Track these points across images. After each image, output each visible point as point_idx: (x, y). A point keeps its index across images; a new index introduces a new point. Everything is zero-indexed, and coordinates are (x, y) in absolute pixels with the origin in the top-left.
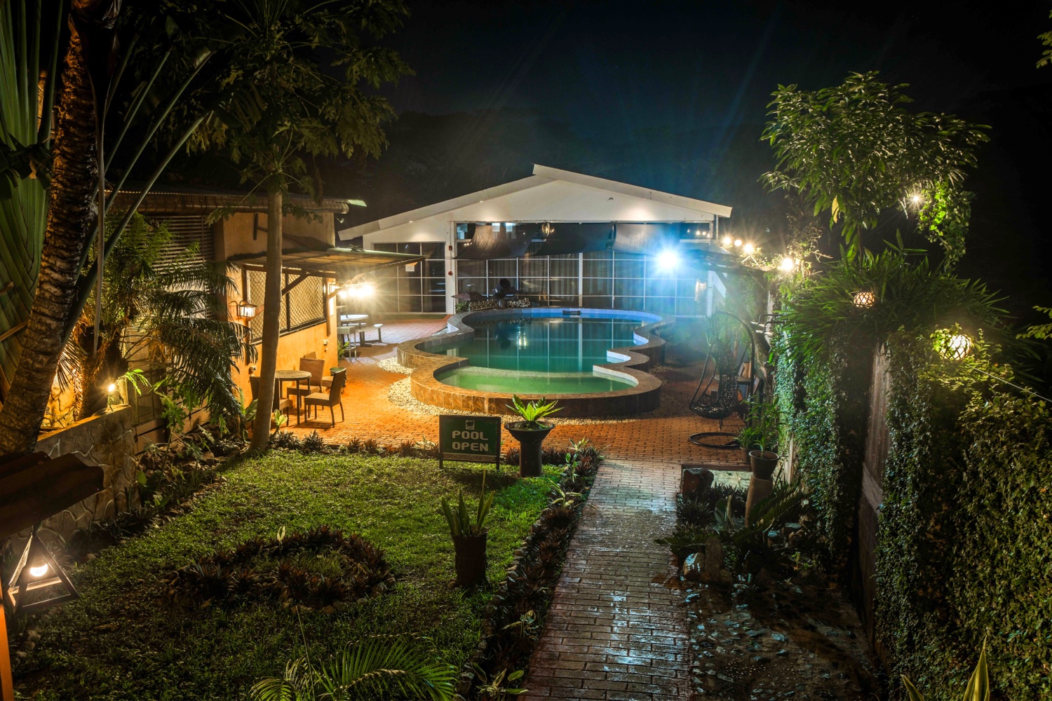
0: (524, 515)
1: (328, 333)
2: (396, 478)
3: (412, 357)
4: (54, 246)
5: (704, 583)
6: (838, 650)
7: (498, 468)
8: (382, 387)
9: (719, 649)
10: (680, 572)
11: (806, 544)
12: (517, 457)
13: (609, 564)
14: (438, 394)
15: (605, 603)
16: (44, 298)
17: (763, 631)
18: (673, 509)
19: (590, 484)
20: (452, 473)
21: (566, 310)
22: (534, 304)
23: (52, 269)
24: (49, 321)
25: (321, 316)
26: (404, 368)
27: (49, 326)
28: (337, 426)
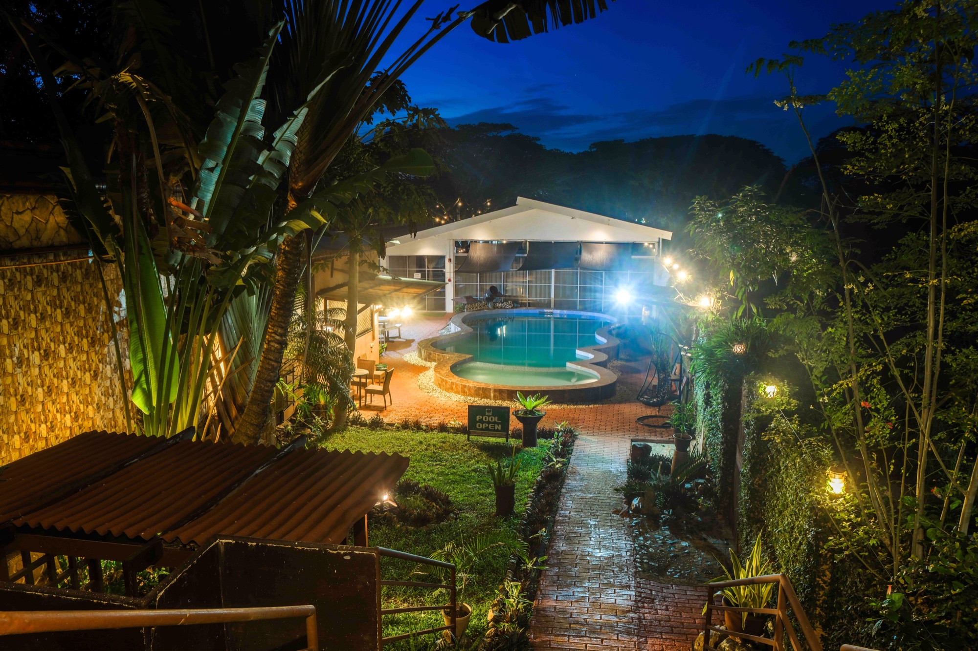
0: (529, 473)
1: (374, 338)
2: (440, 448)
3: (430, 354)
4: (277, 321)
5: (643, 515)
6: (718, 551)
7: (507, 441)
8: (411, 378)
9: (651, 550)
10: (629, 508)
11: (707, 492)
12: (520, 433)
13: (586, 504)
14: (456, 385)
15: (586, 526)
16: (271, 350)
17: (676, 540)
18: (626, 470)
19: (570, 452)
20: (477, 444)
21: (541, 310)
22: (516, 305)
23: (276, 334)
24: (273, 363)
25: (370, 326)
26: (424, 362)
27: (273, 366)
28: (388, 408)
